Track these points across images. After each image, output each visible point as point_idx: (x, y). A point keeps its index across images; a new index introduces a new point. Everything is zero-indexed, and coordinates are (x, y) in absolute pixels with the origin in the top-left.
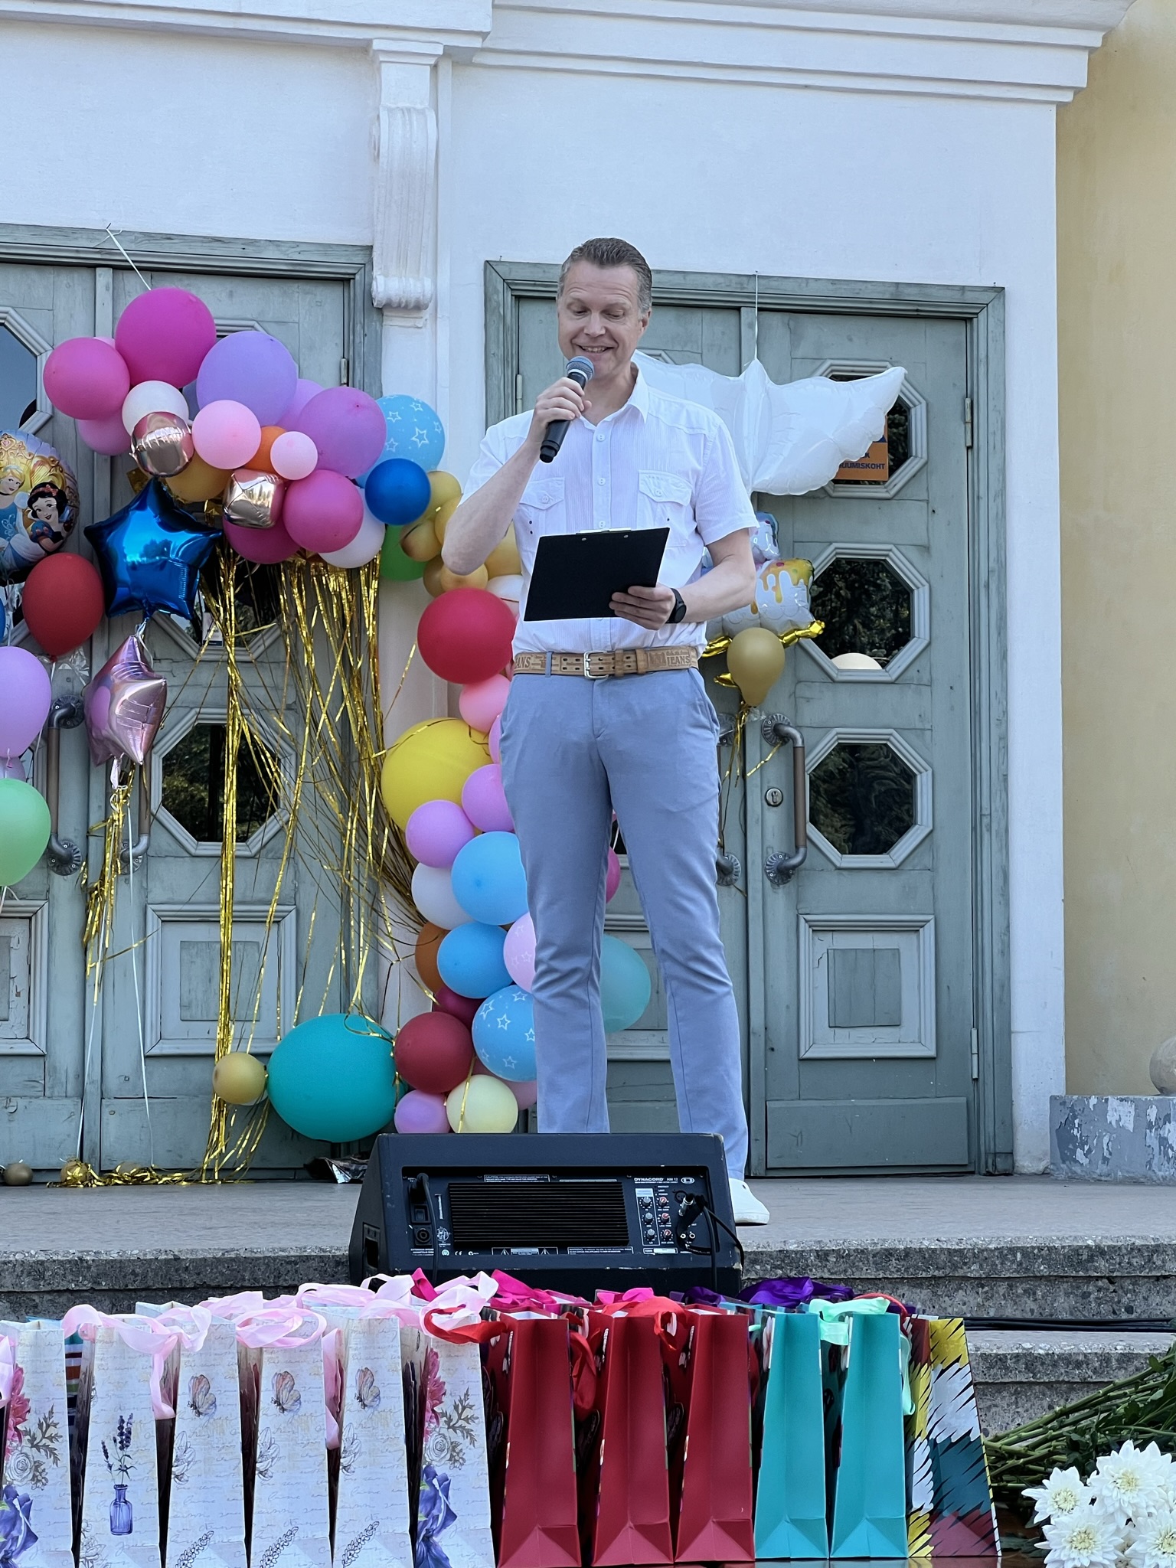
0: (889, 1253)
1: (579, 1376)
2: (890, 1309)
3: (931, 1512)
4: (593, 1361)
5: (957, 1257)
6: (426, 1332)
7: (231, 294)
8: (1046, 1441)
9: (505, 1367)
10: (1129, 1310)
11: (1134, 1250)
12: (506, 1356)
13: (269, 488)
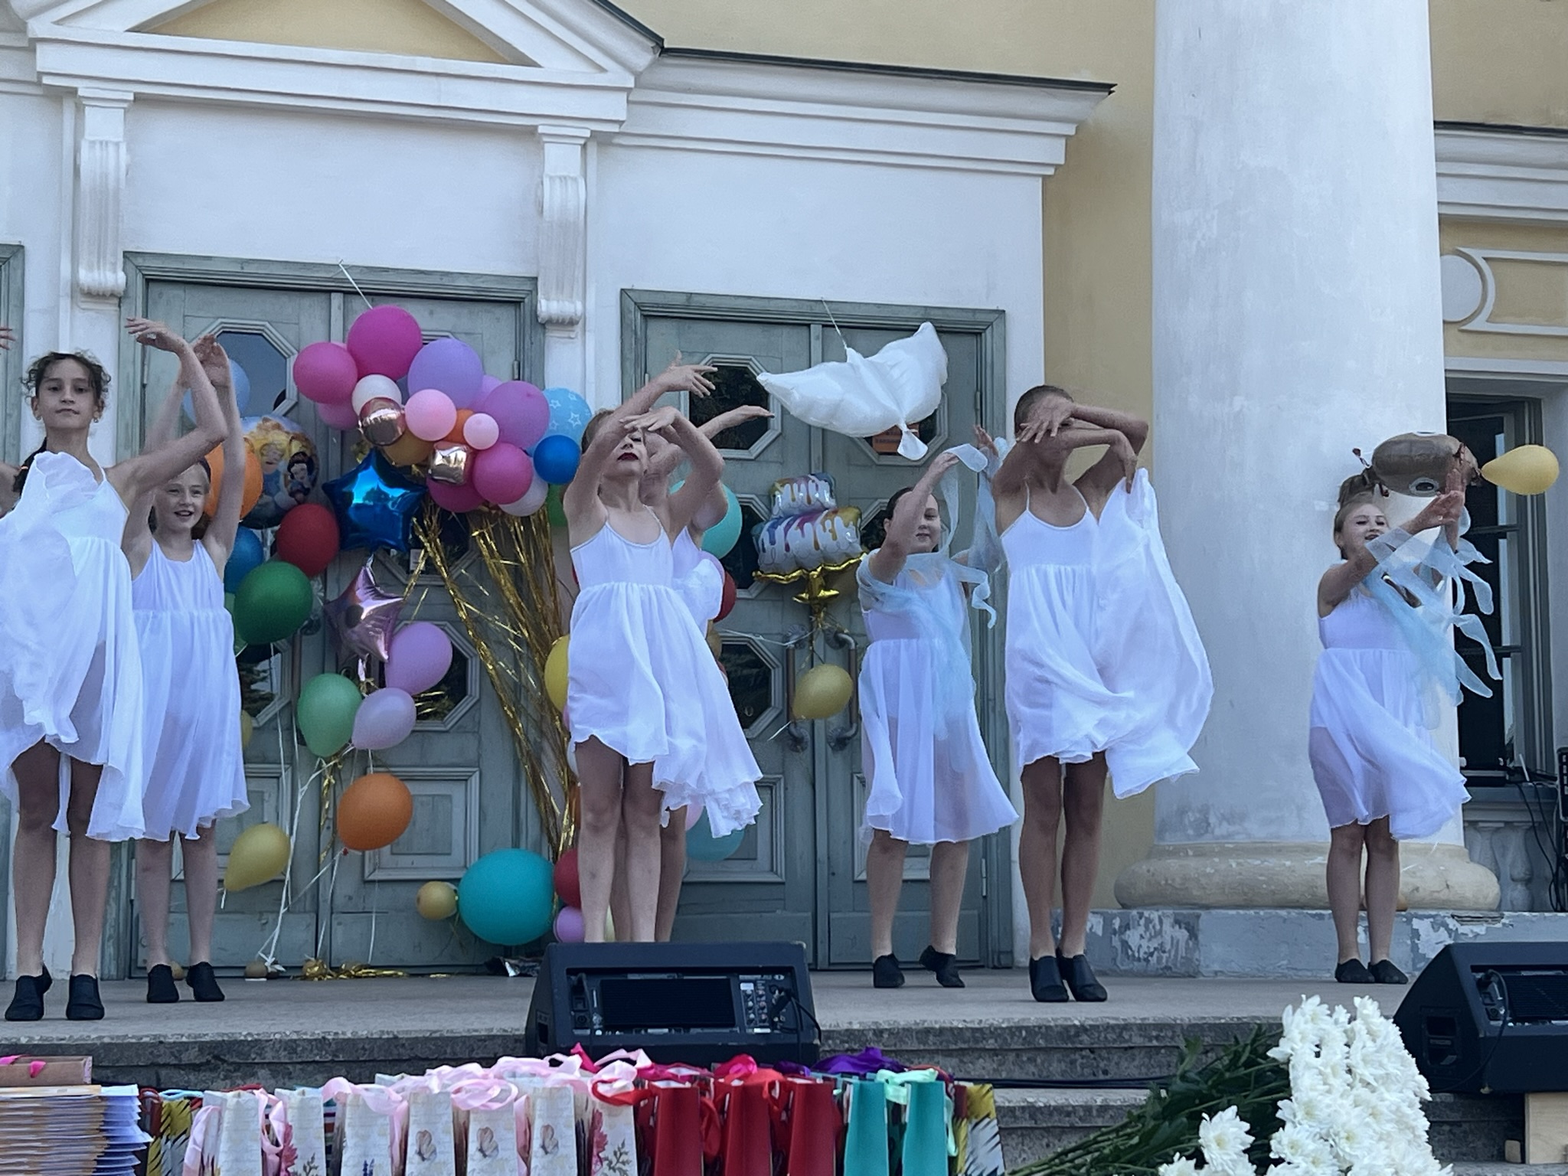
0: (928, 1031)
1: (707, 1129)
2: (940, 1078)
4: (718, 1119)
5: (979, 1033)
6: (593, 1098)
7: (431, 313)
9: (651, 1123)
10: (1105, 1072)
11: (1108, 1027)
12: (653, 1115)
13: (462, 455)
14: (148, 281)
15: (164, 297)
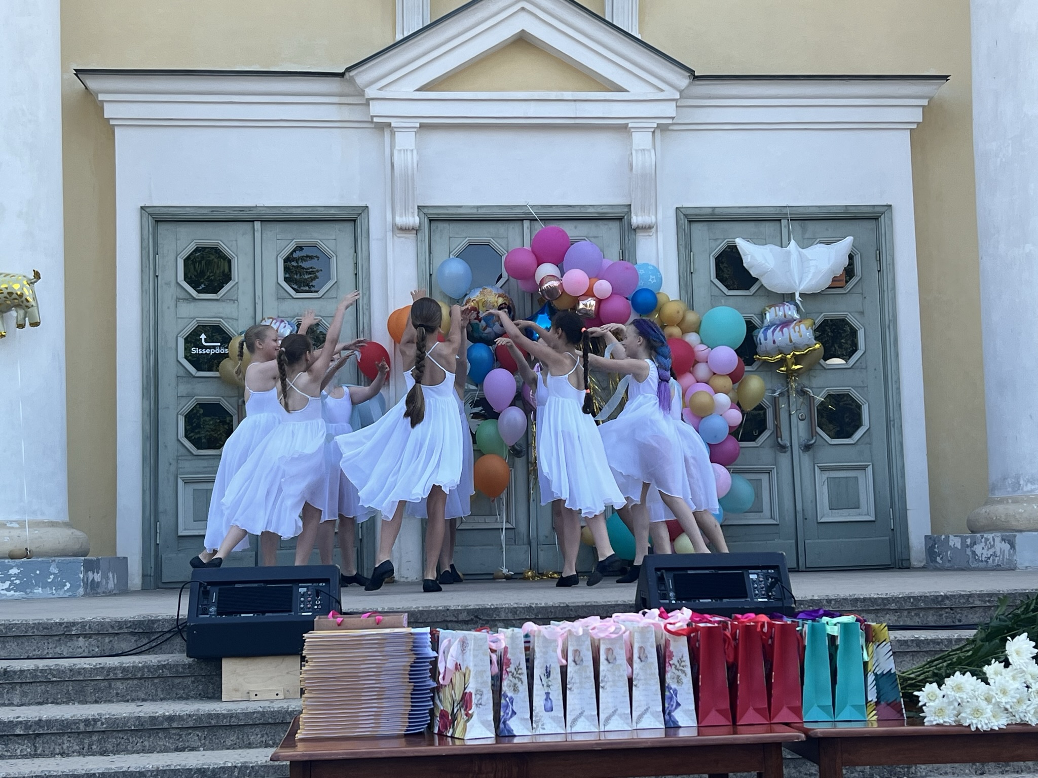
0: (857, 600)
1: (728, 648)
2: (857, 621)
3: (876, 702)
4: (733, 643)
5: (886, 601)
6: (665, 632)
7: (576, 227)
8: (924, 673)
9: (697, 645)
10: (960, 621)
11: (961, 596)
12: (698, 641)
13: (593, 303)
14: (431, 221)
15: (439, 229)
